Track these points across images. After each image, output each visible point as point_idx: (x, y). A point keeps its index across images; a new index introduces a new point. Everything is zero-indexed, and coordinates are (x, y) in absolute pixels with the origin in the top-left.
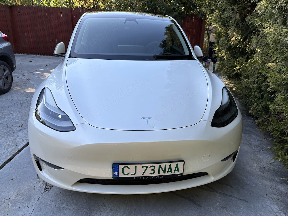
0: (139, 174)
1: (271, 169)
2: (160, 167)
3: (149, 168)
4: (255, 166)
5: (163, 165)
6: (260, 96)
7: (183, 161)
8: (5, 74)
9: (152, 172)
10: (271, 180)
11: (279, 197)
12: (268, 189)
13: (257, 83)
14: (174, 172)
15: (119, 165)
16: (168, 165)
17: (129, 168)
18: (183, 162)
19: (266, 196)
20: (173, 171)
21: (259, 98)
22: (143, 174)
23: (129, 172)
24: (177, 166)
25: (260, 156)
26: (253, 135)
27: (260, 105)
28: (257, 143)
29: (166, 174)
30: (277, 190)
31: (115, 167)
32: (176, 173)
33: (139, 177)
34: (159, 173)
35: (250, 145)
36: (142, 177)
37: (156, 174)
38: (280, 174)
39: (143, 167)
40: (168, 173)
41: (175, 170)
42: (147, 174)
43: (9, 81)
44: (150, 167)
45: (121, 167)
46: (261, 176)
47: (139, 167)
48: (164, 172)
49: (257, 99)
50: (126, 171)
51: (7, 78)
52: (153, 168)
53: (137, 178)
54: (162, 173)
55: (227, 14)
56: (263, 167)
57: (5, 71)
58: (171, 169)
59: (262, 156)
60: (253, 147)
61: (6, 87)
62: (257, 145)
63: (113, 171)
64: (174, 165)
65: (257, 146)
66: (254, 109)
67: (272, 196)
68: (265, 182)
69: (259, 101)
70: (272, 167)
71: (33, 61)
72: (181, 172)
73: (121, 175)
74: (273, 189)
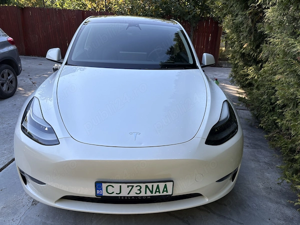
0: (124, 193)
1: (278, 189)
2: (147, 187)
3: (134, 187)
4: (261, 185)
5: (150, 185)
6: (271, 109)
7: (172, 181)
8: (9, 78)
9: (139, 192)
10: (277, 203)
11: (283, 222)
12: (272, 213)
13: (267, 94)
14: (163, 193)
15: (103, 184)
16: (155, 185)
17: (113, 187)
18: (172, 183)
19: (268, 220)
20: (161, 191)
21: (270, 111)
22: (128, 194)
23: (114, 191)
24: (165, 186)
25: (268, 175)
26: (263, 151)
27: (271, 118)
28: (266, 160)
29: (154, 194)
30: (282, 213)
31: (98, 185)
32: (165, 193)
33: (124, 197)
34: (146, 193)
35: (258, 161)
36: (128, 197)
37: (143, 194)
38: (287, 196)
39: (128, 187)
40: (155, 193)
41: (164, 191)
42: (133, 194)
43: (14, 85)
44: (136, 187)
45: (104, 186)
46: (266, 197)
47: (124, 186)
48: (152, 192)
49: (268, 111)
50: (110, 190)
51: (11, 82)
52: (139, 188)
53: (122, 198)
54: (149, 194)
55: (239, 19)
56: (270, 187)
57: (9, 75)
58: (159, 190)
59: (270, 175)
60: (262, 164)
61: (10, 92)
62: (267, 162)
63: (96, 189)
64: (162, 185)
65: (265, 162)
66: (264, 122)
67: (276, 221)
68: (270, 204)
69: (270, 114)
70: (279, 187)
71: (42, 64)
72: (170, 193)
73: (105, 194)
74: (278, 212)
